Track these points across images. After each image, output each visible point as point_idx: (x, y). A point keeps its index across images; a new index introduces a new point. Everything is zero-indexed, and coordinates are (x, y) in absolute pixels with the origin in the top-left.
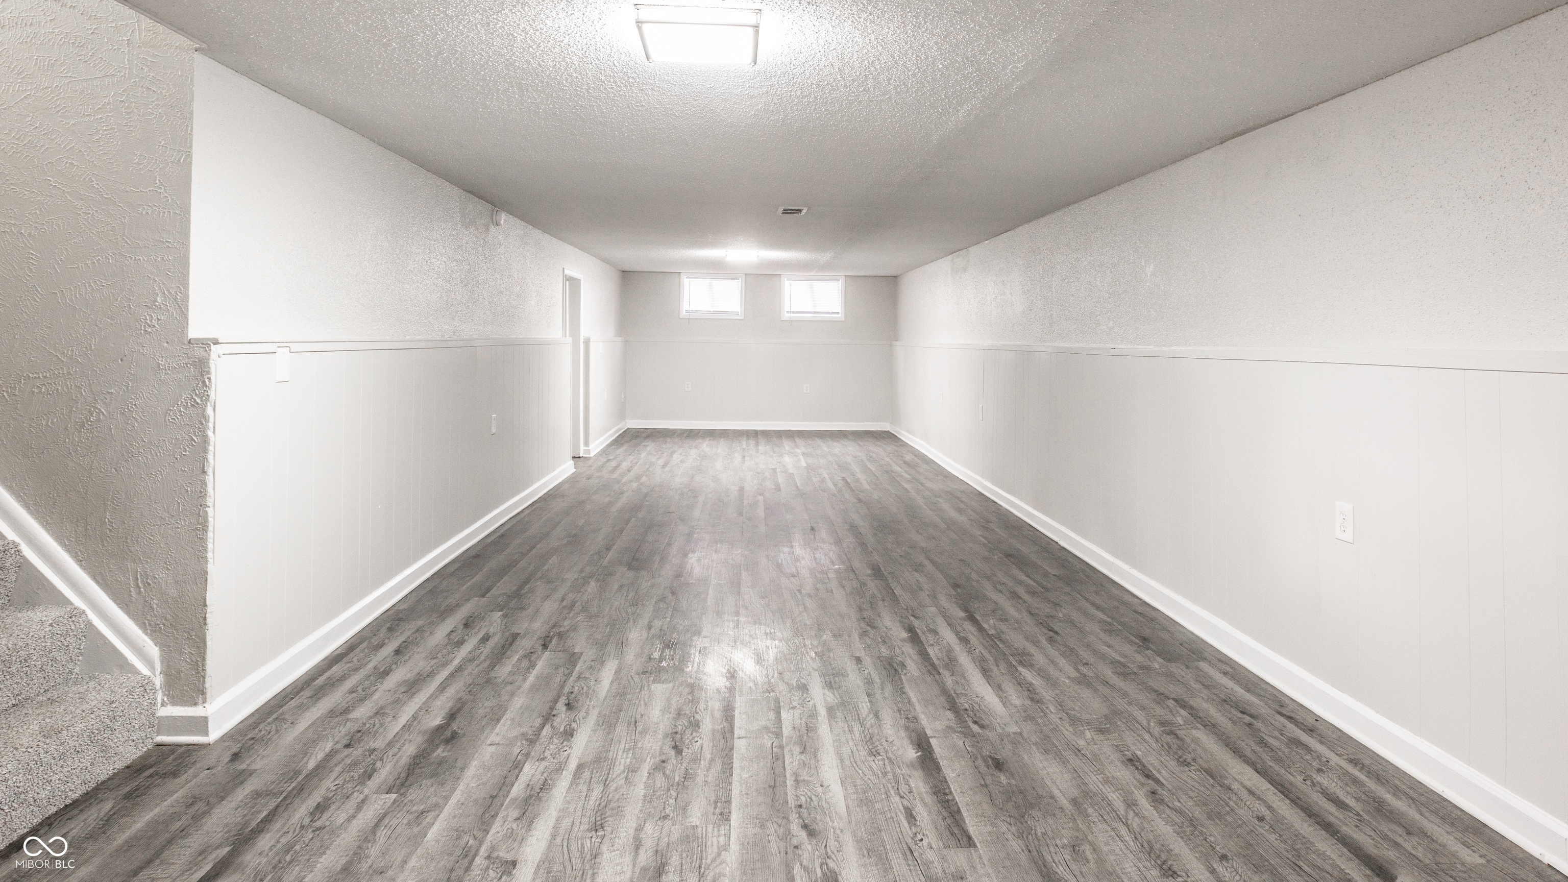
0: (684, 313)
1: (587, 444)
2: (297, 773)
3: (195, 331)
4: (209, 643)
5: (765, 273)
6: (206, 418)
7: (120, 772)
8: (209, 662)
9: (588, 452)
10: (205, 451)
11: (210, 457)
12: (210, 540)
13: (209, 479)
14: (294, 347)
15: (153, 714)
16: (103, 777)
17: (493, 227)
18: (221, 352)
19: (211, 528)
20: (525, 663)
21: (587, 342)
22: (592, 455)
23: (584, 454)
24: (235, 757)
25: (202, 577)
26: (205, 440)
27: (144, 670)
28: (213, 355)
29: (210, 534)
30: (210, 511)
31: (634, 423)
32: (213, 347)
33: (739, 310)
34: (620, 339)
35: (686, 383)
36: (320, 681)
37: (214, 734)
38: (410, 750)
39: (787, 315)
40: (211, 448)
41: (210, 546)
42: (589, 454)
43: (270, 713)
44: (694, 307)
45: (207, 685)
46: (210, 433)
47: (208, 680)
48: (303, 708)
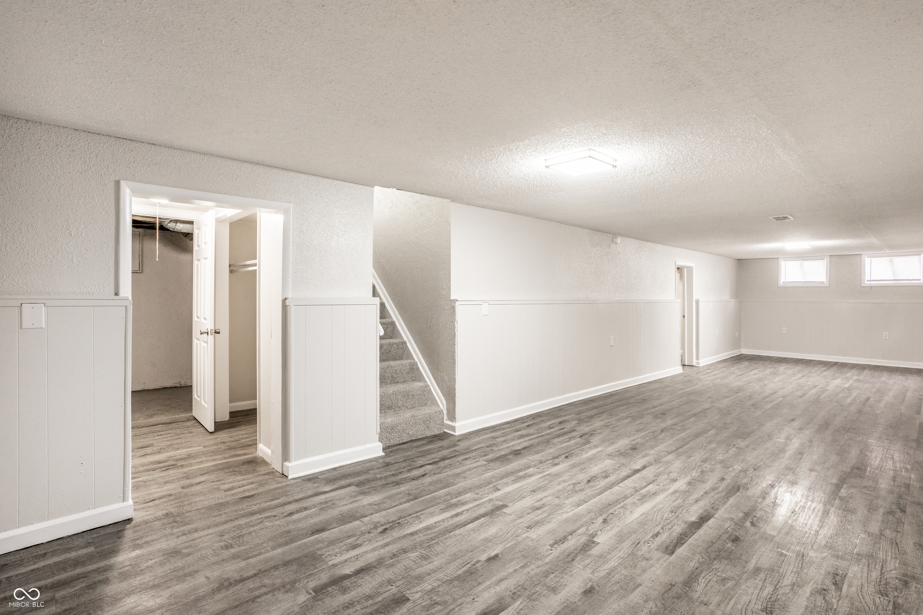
0: (782, 283)
1: (697, 358)
2: (469, 449)
3: (453, 297)
4: (456, 403)
5: (849, 254)
6: (455, 326)
7: (433, 435)
8: (456, 409)
9: (698, 363)
10: (455, 338)
11: (456, 340)
12: (456, 368)
13: (456, 347)
14: (490, 303)
15: (443, 422)
16: (428, 435)
17: (614, 245)
18: (459, 304)
19: (456, 364)
20: (568, 440)
21: (697, 302)
22: (701, 365)
23: (696, 364)
24: (459, 440)
25: (454, 379)
26: (455, 334)
27: (442, 408)
28: (456, 305)
29: (456, 366)
30: (456, 358)
31: (745, 351)
32: (456, 302)
33: (825, 280)
34: (734, 300)
35: (783, 328)
36: (497, 428)
37: (457, 433)
38: (503, 453)
39: (866, 282)
40: (456, 337)
41: (456, 370)
42: (699, 364)
43: (476, 433)
44: (788, 280)
45: (456, 416)
46: (456, 332)
47: (456, 414)
48: (486, 434)
